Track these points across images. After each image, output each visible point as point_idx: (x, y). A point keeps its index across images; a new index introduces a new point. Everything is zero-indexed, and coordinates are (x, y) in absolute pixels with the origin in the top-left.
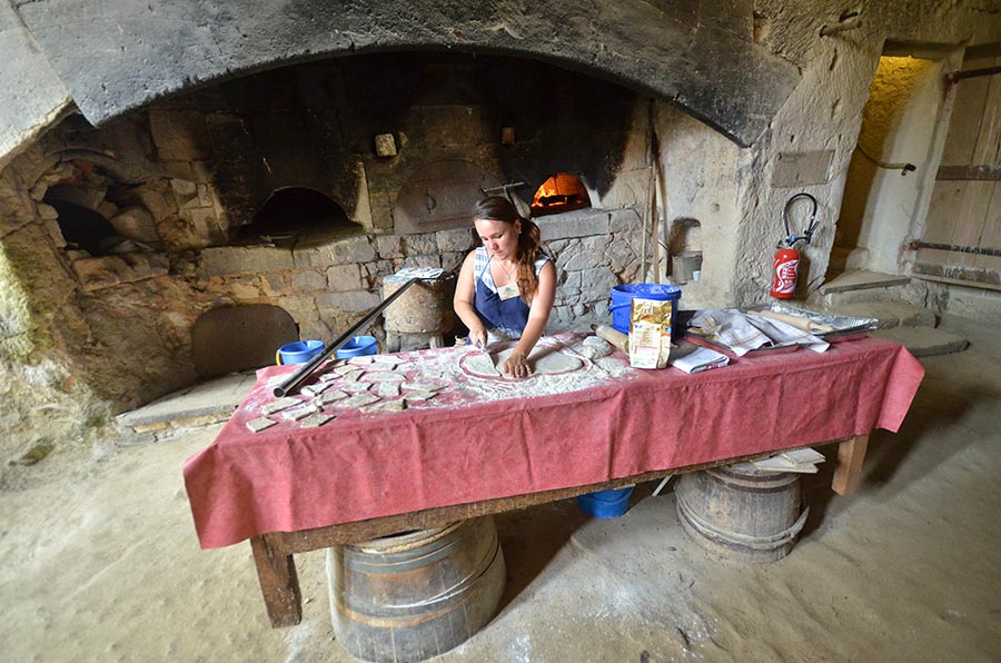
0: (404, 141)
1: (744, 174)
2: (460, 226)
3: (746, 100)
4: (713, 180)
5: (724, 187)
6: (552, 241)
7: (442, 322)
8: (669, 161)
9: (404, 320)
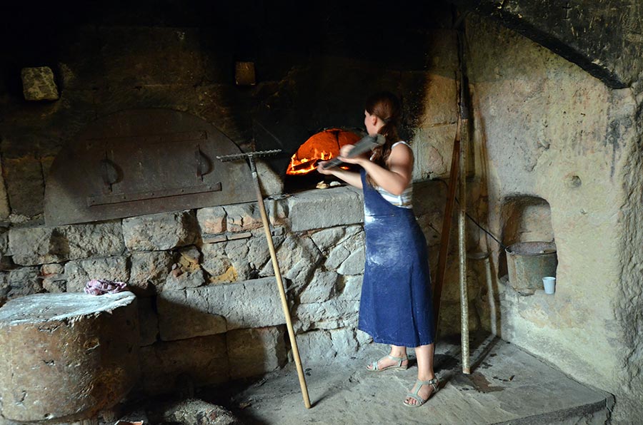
0: (68, 77)
1: (622, 129)
2: (163, 209)
3: (619, 11)
4: (565, 139)
5: (585, 149)
6: (316, 230)
7: (93, 393)
8: (492, 111)
9: (11, 396)
